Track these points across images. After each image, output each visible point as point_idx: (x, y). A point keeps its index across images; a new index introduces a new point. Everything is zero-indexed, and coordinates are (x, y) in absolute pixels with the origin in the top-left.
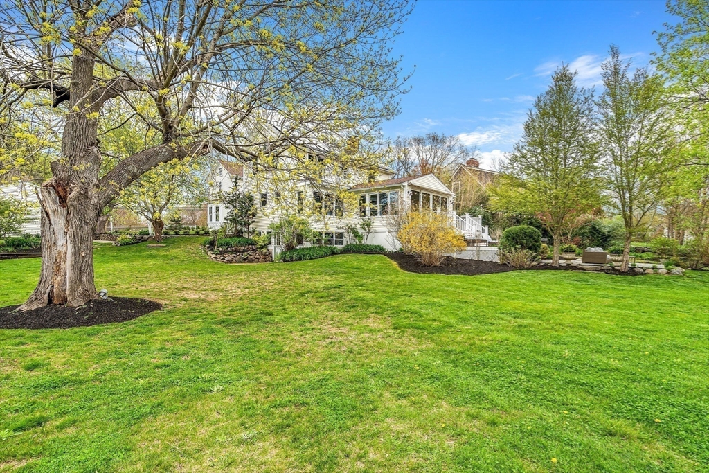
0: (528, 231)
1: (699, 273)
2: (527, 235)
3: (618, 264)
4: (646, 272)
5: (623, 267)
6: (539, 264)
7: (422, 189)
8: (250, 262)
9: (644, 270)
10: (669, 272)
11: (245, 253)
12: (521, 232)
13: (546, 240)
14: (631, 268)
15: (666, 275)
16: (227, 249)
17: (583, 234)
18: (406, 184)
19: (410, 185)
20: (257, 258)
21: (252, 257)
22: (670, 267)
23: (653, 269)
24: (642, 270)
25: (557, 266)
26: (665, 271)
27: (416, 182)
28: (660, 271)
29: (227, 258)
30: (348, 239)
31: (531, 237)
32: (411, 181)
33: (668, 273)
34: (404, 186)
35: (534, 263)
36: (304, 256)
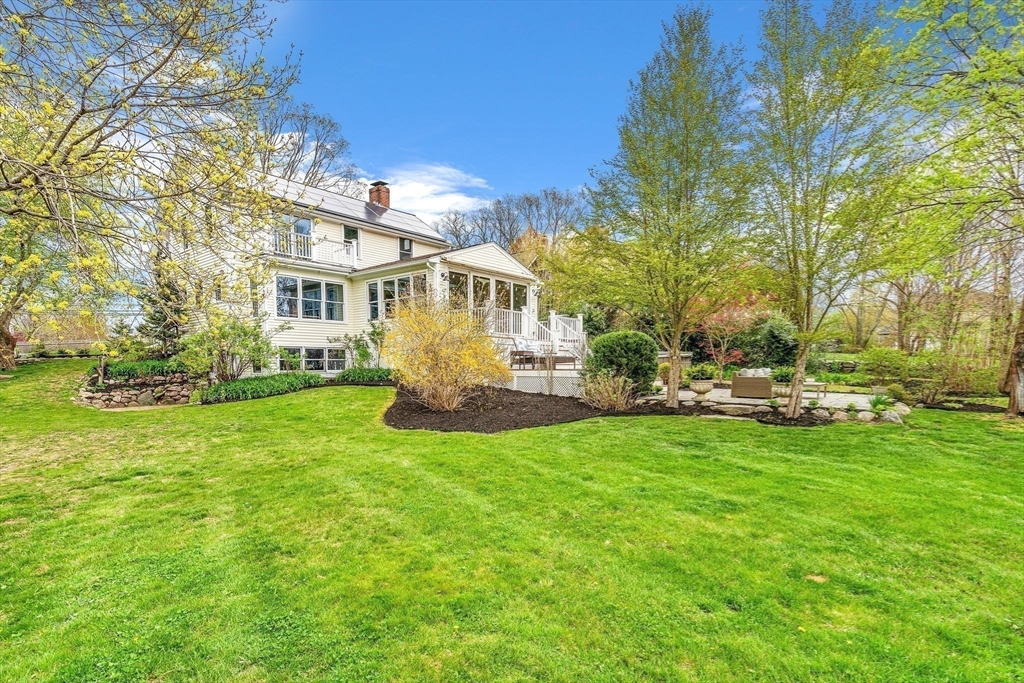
0: (631, 341)
1: (936, 414)
2: (629, 349)
3: (786, 401)
4: (835, 417)
5: (791, 409)
6: (647, 402)
7: (472, 269)
8: (169, 403)
9: (831, 414)
10: (878, 418)
11: (160, 388)
12: (619, 345)
13: (690, 354)
14: (808, 410)
15: (870, 425)
16: (127, 380)
17: (754, 344)
18: (436, 260)
19: (444, 261)
20: (183, 396)
21: (172, 394)
22: (881, 407)
23: (848, 410)
24: (826, 414)
25: (676, 406)
26: (869, 416)
27: (458, 257)
28: (860, 415)
29: (117, 398)
30: (350, 361)
31: (637, 351)
32: (447, 256)
33: (875, 420)
34: (433, 264)
35: (640, 401)
36: (244, 392)
